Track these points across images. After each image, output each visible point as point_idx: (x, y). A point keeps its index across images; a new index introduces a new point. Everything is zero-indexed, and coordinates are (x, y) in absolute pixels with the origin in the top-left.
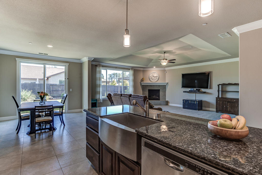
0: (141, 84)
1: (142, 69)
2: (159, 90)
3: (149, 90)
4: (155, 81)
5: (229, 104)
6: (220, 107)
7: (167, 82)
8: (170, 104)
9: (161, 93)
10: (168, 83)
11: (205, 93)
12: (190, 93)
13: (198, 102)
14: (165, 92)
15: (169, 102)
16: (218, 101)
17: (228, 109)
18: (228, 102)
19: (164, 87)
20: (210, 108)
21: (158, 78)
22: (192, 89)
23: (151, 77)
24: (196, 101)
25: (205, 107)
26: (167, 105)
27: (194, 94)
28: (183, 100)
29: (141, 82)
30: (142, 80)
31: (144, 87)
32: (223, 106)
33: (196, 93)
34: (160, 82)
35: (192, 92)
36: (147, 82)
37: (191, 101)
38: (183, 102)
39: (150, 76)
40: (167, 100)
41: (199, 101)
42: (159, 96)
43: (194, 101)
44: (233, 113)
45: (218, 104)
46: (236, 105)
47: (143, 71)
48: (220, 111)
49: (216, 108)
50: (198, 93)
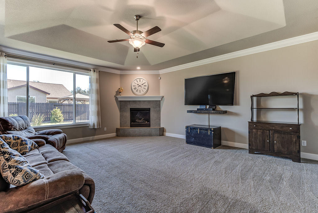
0: (116, 99)
1: (118, 72)
2: (149, 110)
3: (132, 110)
4: (142, 93)
5: (276, 135)
6: (258, 141)
7: (161, 95)
8: (167, 134)
9: (153, 115)
10: (163, 97)
11: (225, 112)
12: (199, 113)
13: (213, 131)
14: (159, 111)
15: (166, 131)
16: (254, 130)
17: (276, 147)
18: (276, 131)
19: (157, 104)
20: (235, 142)
21: (146, 88)
22: (203, 107)
23: (134, 87)
24: (211, 130)
25: (227, 140)
26: (163, 135)
27: (207, 116)
28: (187, 127)
29: (117, 94)
30: (119, 92)
31: (122, 104)
32: (264, 141)
33: (209, 113)
34: (151, 95)
35: (203, 111)
36: (127, 95)
37: (201, 129)
38: (187, 132)
39: (133, 84)
40: (162, 126)
41: (215, 130)
42: (149, 120)
43: (207, 130)
44: (287, 156)
45: (254, 136)
46: (294, 140)
47: (121, 76)
48: (257, 150)
49: (250, 145)
50: (214, 113)
